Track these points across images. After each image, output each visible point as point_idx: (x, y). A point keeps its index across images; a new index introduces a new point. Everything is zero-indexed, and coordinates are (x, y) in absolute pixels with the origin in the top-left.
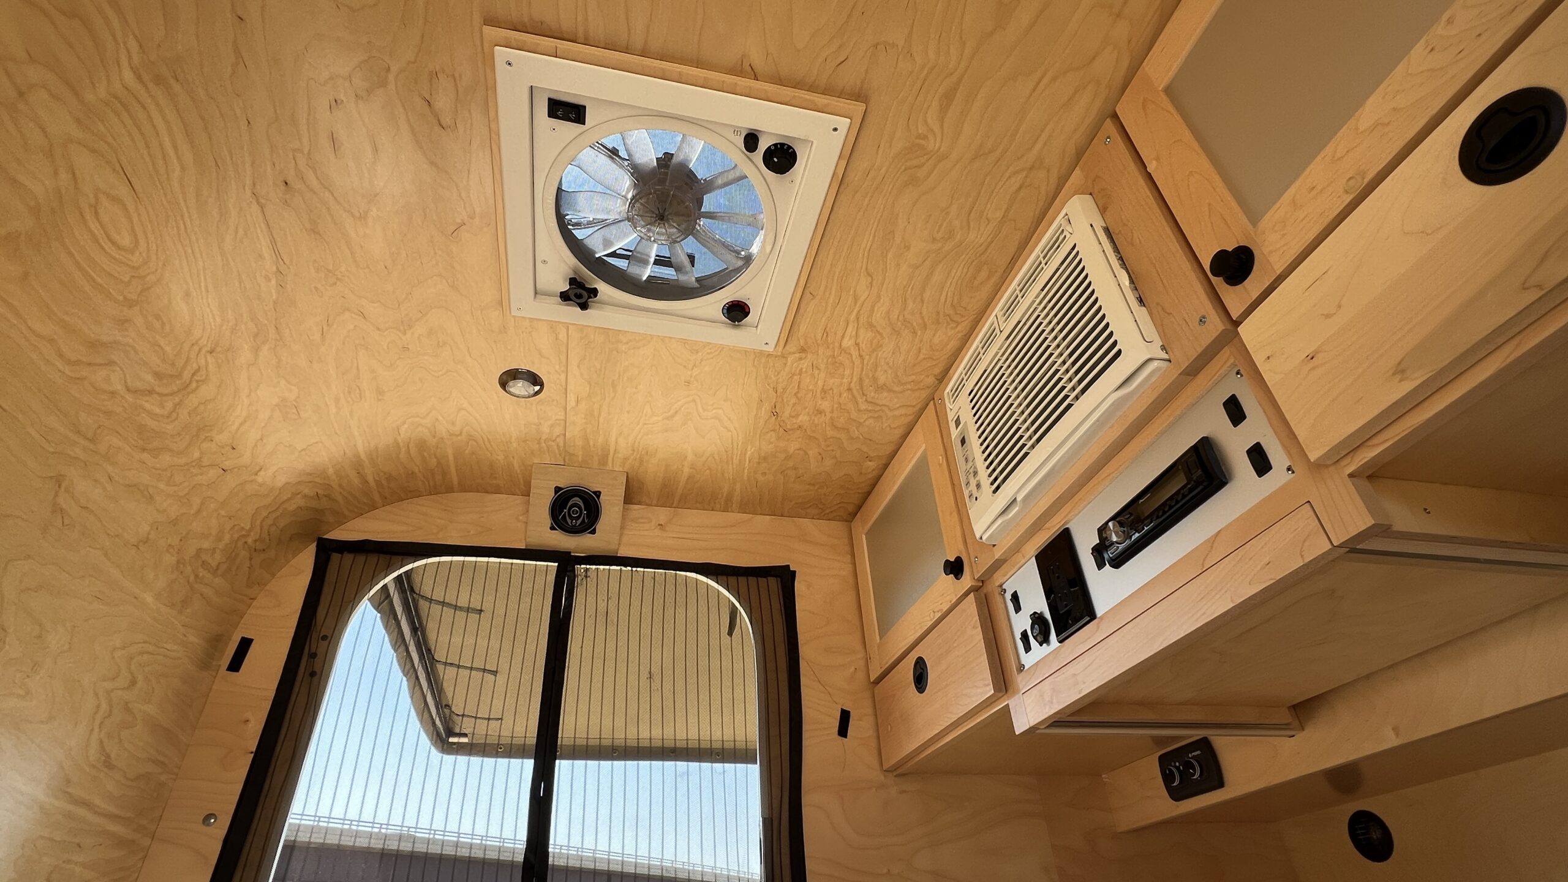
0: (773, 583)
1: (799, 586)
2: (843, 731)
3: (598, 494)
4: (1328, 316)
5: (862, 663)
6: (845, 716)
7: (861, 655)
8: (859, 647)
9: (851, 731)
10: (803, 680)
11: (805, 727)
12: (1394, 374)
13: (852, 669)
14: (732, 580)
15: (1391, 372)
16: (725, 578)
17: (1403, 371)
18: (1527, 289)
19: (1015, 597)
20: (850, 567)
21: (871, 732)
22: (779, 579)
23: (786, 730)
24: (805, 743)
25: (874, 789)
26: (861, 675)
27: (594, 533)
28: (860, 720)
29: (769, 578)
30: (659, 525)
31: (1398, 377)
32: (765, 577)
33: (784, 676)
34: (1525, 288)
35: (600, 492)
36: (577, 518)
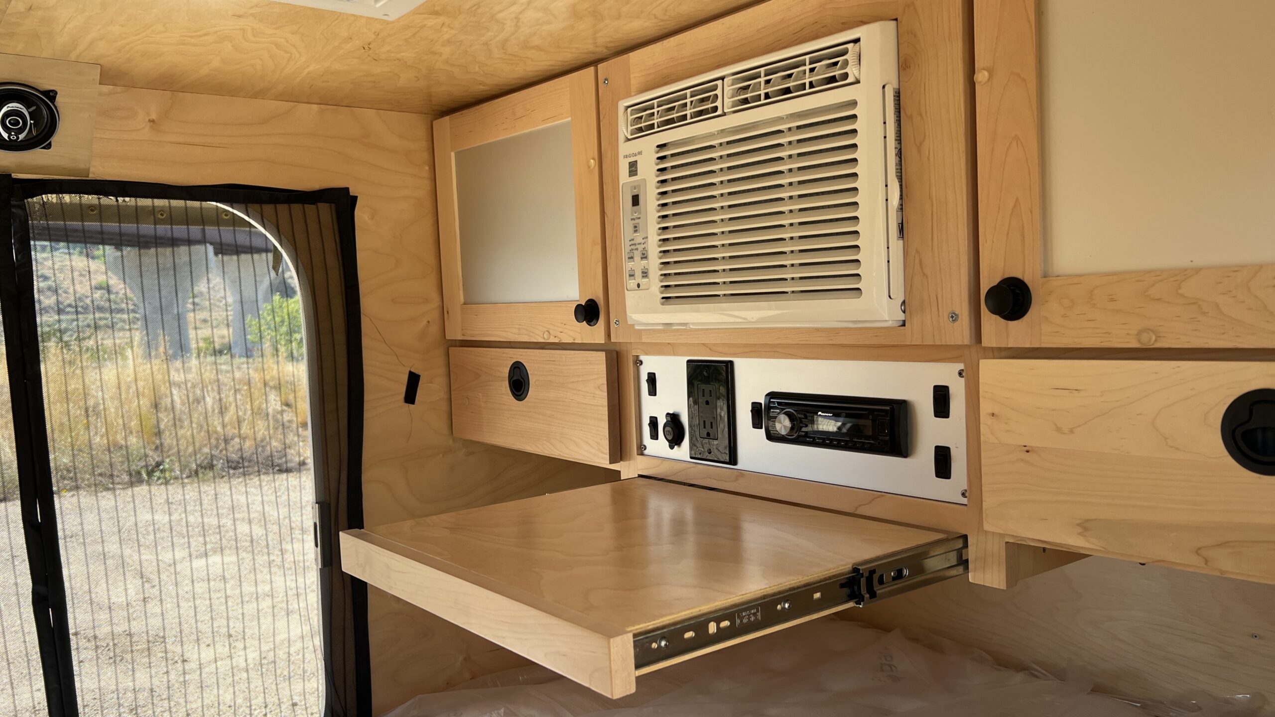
0: (325, 210)
1: (361, 215)
2: (410, 397)
3: (51, 95)
4: (1059, 430)
5: (436, 314)
6: (413, 380)
7: (436, 303)
8: (435, 296)
9: (419, 397)
10: (365, 341)
11: (367, 397)
12: (1078, 525)
13: (424, 323)
14: (268, 209)
15: (1078, 522)
16: (257, 206)
17: (1086, 529)
18: (1198, 554)
19: (652, 379)
20: (427, 184)
21: (442, 394)
22: (333, 205)
23: (343, 402)
24: (367, 415)
25: (441, 455)
26: (434, 329)
27: (49, 148)
28: (431, 382)
29: (320, 205)
30: (150, 121)
31: (1080, 530)
32: (313, 204)
33: (341, 338)
34: (1198, 551)
35: (55, 93)
36: (21, 130)
